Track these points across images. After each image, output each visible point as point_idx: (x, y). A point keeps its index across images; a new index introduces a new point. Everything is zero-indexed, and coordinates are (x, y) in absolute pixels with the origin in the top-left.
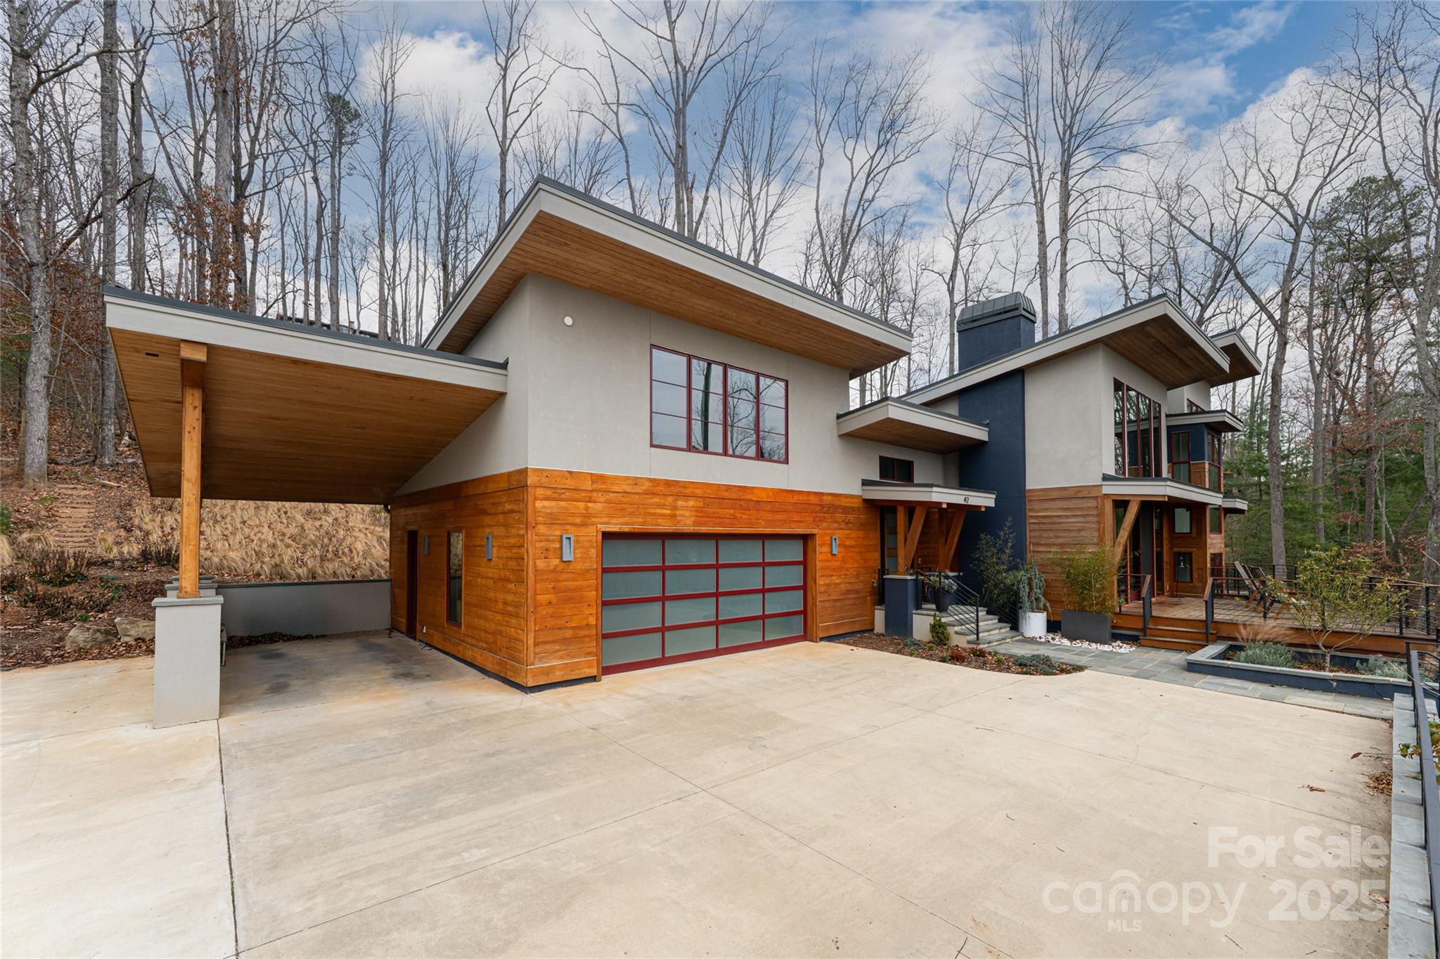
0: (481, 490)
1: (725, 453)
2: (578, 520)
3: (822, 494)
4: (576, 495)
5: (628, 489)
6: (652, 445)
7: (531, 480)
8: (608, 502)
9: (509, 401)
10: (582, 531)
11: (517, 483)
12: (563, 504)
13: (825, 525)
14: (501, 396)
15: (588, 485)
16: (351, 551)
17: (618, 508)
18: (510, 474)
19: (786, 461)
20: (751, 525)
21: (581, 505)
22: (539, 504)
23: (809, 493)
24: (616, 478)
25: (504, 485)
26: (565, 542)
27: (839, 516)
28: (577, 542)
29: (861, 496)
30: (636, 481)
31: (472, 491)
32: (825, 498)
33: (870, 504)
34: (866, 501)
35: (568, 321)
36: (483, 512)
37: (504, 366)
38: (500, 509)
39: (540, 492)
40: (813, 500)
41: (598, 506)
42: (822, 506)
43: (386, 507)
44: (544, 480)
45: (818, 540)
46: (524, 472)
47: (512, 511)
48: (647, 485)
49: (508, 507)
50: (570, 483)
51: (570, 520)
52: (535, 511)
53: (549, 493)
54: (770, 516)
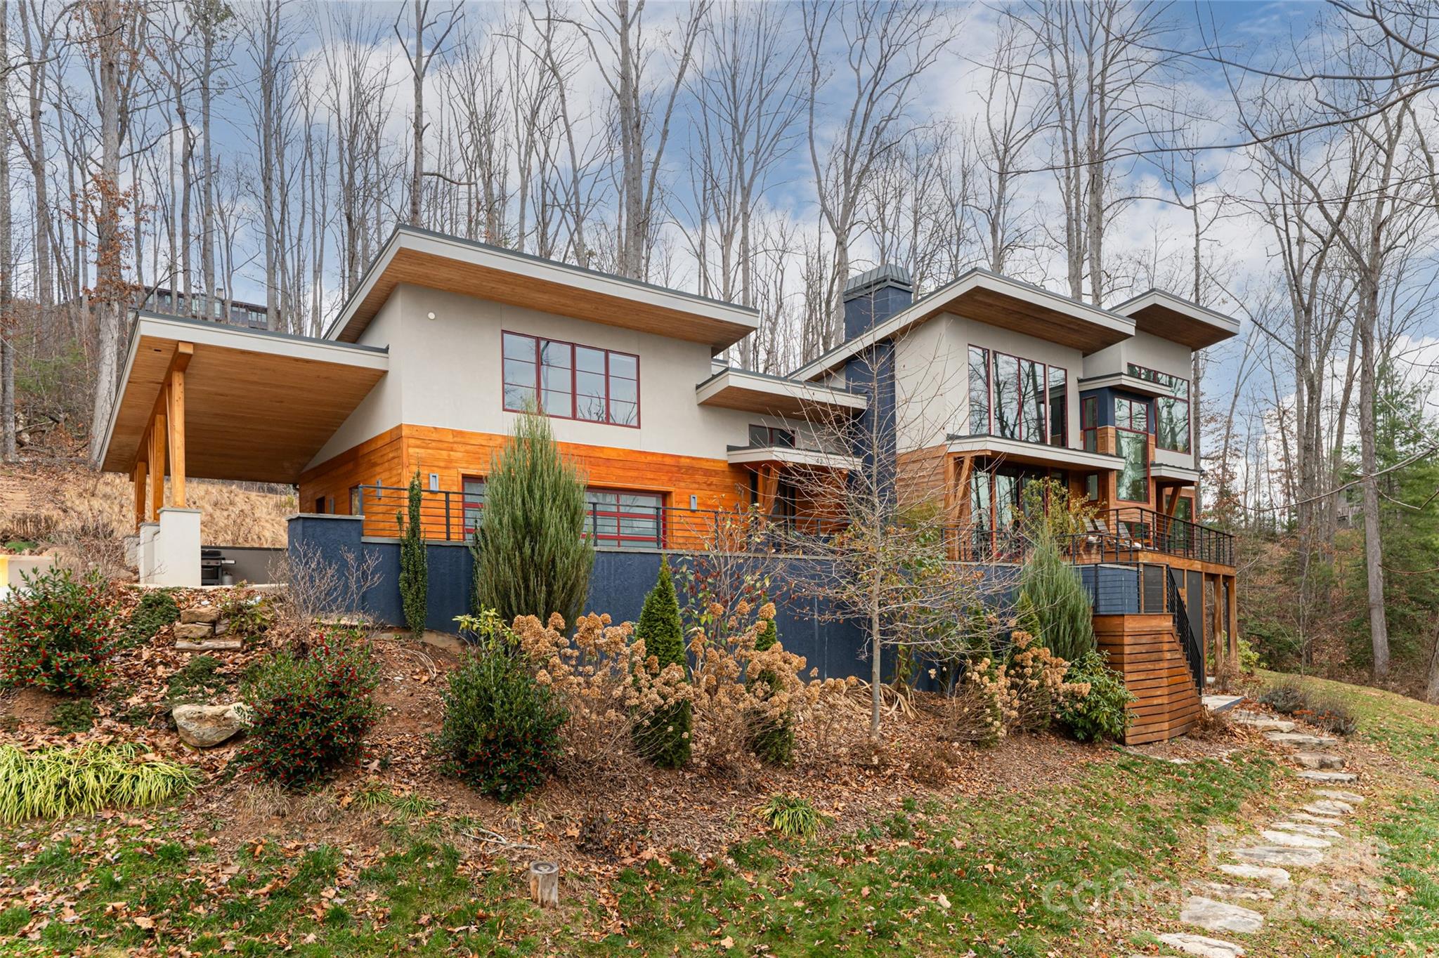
0: (373, 447)
1: (574, 417)
2: (442, 464)
3: (680, 457)
4: (440, 445)
5: (484, 443)
6: (504, 410)
7: (405, 432)
8: (467, 452)
9: (390, 378)
10: (446, 472)
11: (396, 437)
12: (430, 451)
13: (682, 484)
14: (385, 373)
15: (450, 438)
16: (259, 538)
17: (475, 457)
18: (391, 431)
19: (639, 427)
20: (600, 478)
21: (444, 453)
22: (411, 451)
23: (664, 455)
24: (473, 434)
25: (387, 440)
26: (432, 479)
27: (700, 478)
28: (441, 480)
29: (725, 462)
30: (490, 437)
31: (366, 451)
32: (682, 460)
33: (737, 468)
34: (732, 465)
35: (432, 316)
36: (375, 465)
37: (386, 351)
38: (386, 458)
39: (412, 441)
40: (668, 461)
41: (459, 455)
42: (679, 468)
43: (294, 486)
44: (415, 434)
45: (674, 498)
46: (399, 427)
47: (394, 458)
48: (500, 441)
49: (391, 455)
50: (435, 436)
51: (436, 463)
52: (408, 455)
53: (418, 442)
54: (621, 473)
